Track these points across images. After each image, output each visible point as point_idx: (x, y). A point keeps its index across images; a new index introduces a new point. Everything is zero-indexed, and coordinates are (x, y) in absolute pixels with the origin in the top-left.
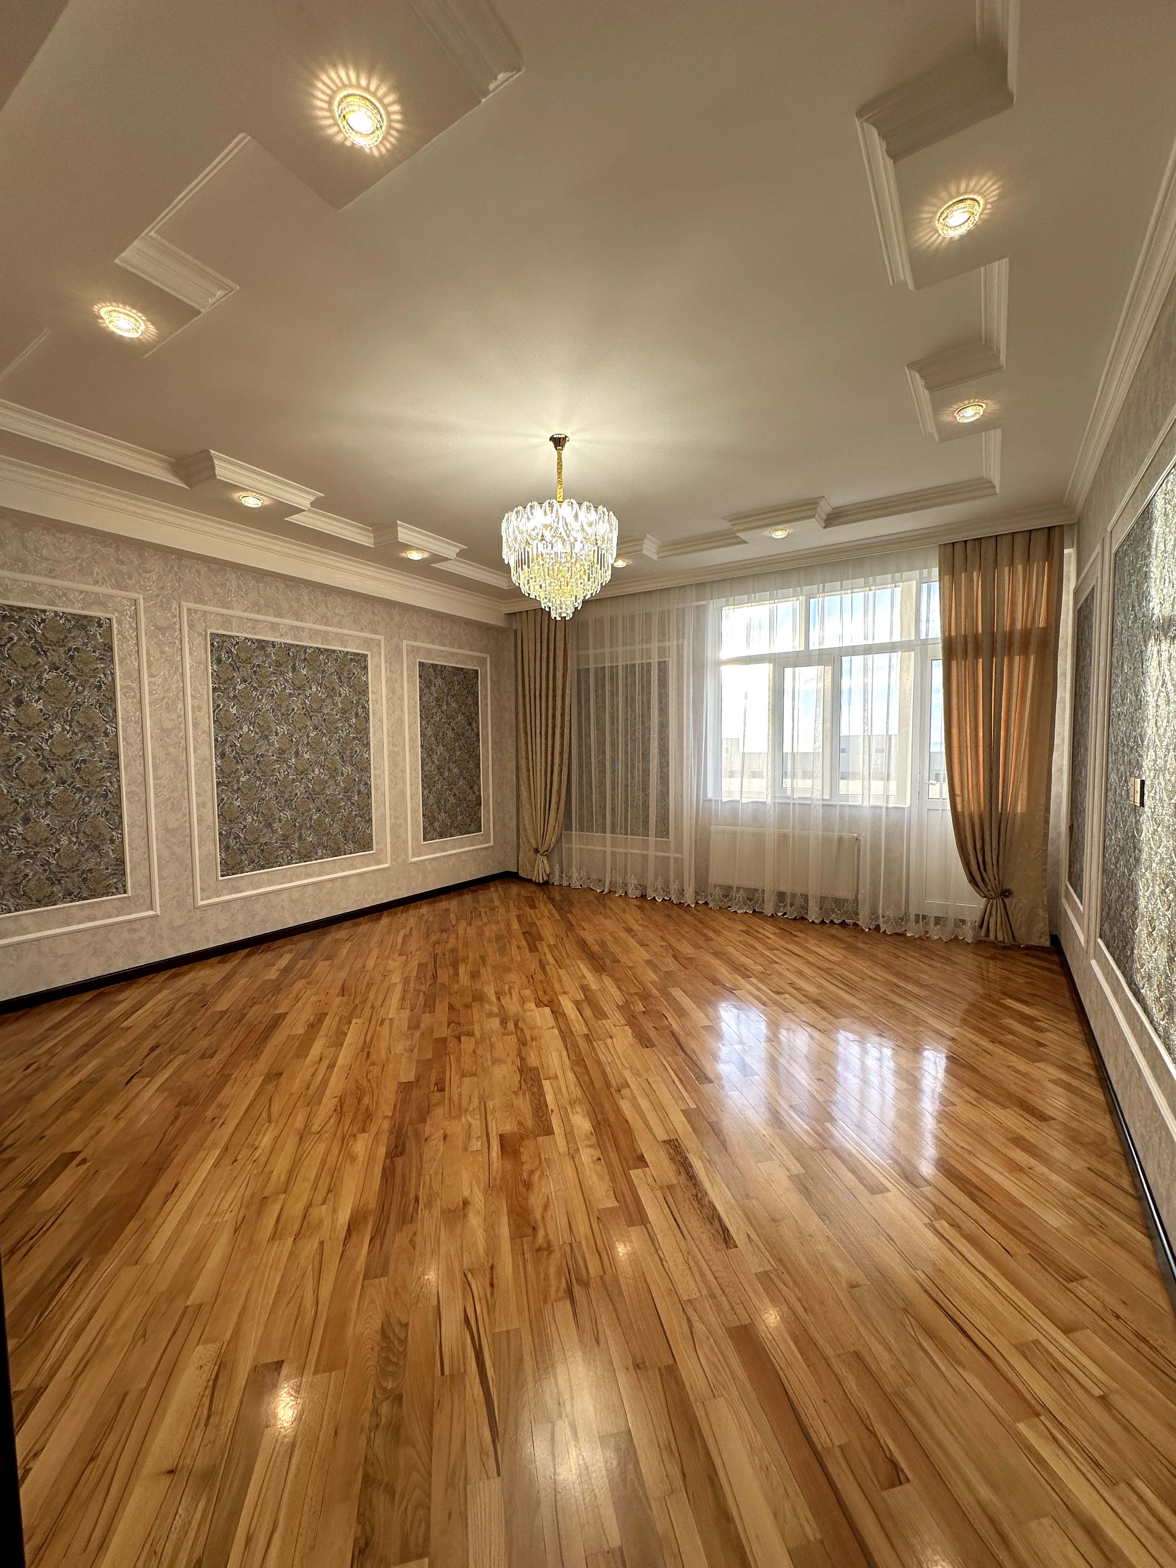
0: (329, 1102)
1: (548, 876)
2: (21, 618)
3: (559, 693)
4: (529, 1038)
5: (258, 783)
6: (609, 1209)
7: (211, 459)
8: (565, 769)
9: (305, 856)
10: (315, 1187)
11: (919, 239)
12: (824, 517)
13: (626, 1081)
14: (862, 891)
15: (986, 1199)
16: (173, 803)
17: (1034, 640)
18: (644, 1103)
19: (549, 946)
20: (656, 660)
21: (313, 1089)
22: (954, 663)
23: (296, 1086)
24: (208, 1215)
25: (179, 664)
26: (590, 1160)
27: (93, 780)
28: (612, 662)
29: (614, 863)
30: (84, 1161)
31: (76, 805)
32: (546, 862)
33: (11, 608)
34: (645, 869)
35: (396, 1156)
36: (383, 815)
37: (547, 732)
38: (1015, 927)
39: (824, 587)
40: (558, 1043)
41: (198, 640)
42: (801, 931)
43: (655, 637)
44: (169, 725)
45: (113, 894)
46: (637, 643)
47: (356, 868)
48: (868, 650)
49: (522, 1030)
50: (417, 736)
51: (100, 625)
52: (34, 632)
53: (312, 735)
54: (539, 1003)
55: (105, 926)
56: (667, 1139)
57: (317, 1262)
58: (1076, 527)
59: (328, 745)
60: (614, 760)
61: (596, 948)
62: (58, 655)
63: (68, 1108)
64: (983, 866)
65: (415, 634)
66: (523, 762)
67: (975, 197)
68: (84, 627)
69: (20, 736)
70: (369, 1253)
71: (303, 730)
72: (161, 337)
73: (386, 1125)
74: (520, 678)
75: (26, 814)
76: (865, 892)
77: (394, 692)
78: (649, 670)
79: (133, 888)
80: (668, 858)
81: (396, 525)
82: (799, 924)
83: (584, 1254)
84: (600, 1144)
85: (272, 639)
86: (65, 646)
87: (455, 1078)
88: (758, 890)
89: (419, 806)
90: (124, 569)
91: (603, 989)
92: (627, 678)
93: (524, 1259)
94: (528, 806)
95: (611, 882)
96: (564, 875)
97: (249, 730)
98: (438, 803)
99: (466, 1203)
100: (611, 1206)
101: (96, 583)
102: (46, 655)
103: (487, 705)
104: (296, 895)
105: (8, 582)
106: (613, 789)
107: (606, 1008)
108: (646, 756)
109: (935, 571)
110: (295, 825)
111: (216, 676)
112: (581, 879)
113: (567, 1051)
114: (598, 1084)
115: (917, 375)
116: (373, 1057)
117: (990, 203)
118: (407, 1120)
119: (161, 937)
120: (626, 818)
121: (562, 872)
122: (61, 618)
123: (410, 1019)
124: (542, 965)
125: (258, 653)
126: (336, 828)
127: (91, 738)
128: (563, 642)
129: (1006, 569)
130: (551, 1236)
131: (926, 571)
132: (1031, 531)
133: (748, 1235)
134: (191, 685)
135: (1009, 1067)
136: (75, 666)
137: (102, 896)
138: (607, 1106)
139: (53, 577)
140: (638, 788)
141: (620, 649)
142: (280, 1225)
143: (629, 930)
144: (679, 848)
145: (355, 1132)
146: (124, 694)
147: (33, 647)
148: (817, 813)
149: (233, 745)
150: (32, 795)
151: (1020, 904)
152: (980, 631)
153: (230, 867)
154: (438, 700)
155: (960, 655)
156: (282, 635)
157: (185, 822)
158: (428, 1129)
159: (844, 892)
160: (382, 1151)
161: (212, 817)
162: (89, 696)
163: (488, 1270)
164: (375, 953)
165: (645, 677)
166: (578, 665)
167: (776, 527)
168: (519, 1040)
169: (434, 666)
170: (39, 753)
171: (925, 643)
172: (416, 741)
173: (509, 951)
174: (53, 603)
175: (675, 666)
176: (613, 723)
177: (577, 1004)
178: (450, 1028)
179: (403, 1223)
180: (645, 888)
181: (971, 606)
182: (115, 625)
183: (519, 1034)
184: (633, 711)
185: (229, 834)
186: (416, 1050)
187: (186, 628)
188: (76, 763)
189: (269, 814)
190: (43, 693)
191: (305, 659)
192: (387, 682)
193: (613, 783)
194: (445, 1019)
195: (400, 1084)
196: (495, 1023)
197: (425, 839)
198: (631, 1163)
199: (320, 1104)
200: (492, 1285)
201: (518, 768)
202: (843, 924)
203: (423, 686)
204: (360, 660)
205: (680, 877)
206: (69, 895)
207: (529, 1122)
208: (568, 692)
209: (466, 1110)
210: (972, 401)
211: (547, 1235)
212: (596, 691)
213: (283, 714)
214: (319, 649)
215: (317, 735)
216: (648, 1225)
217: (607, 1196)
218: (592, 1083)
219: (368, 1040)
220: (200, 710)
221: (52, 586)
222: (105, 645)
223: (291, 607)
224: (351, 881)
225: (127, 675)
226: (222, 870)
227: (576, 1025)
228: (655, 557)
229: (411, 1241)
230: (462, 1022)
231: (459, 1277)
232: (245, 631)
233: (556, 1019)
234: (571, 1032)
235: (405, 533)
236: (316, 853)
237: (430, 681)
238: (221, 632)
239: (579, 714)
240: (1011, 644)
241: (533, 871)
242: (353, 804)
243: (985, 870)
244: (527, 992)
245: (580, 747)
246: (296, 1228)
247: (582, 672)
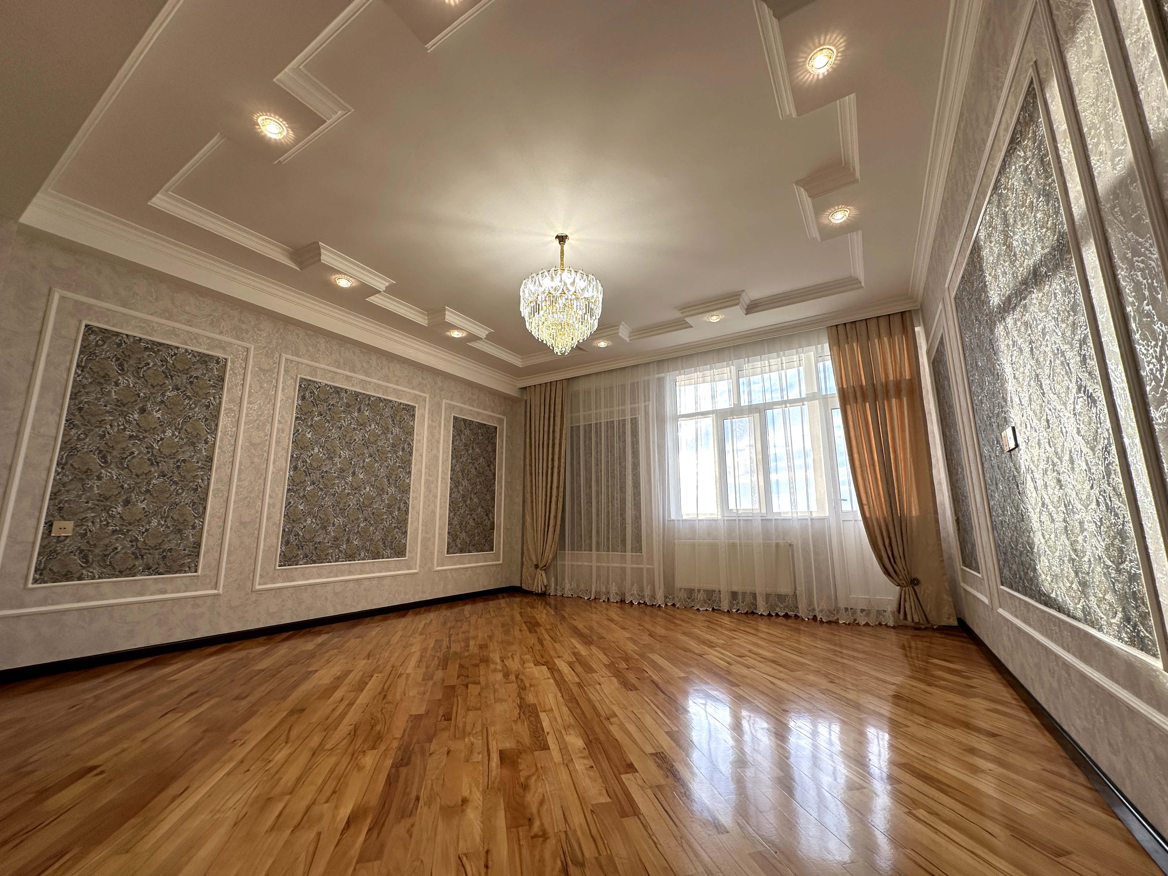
0: (345, 728)
1: (545, 587)
2: (159, 350)
3: (557, 442)
4: (528, 685)
5: (320, 493)
6: (602, 804)
7: (319, 248)
8: (561, 500)
9: (350, 556)
10: (320, 791)
11: (798, 77)
12: (745, 307)
13: (614, 712)
14: (798, 588)
15: (956, 792)
16: (249, 502)
17: (903, 386)
18: (632, 728)
19: (546, 630)
20: (629, 417)
21: (330, 720)
22: (848, 407)
23: (316, 718)
24: (212, 811)
25: (273, 397)
26: (583, 767)
27: (188, 477)
28: (596, 420)
29: (598, 576)
30: (102, 772)
31: (171, 495)
32: (544, 575)
33: (153, 343)
34: (623, 579)
35: (401, 766)
36: (417, 529)
37: (547, 472)
38: (927, 610)
39: (748, 360)
40: (554, 688)
41: (290, 382)
42: (754, 621)
43: (628, 402)
44: (257, 440)
45: (185, 572)
46: (615, 405)
47: (390, 571)
48: (784, 403)
49: (522, 680)
50: (448, 470)
51: (218, 362)
52: (167, 361)
53: (367, 460)
54: (537, 663)
55: (173, 599)
56: (654, 752)
57: (312, 849)
58: (920, 311)
59: (378, 470)
60: (598, 493)
61: (586, 631)
62: (182, 380)
63: (100, 734)
64: (892, 558)
65: (452, 396)
66: (528, 496)
67: (830, 47)
68: (205, 362)
69: (137, 436)
70: (365, 841)
71: (361, 456)
72: (297, 141)
73: (395, 744)
74: (528, 433)
75: (127, 497)
76: (801, 589)
77: (433, 436)
78: (624, 425)
79: (203, 569)
80: (642, 569)
81: (445, 310)
82: (750, 616)
83: (578, 839)
84: (592, 755)
85: (346, 387)
86: (187, 374)
87: (461, 712)
88: (715, 591)
89: (445, 526)
90: (244, 326)
91: (591, 655)
92: (607, 431)
93: (520, 845)
94: (531, 530)
95: (596, 591)
96: (558, 587)
97: (319, 451)
98: (461, 524)
99: (465, 801)
100: (604, 801)
101: (221, 333)
102: (172, 378)
103: (502, 453)
104: (338, 589)
105: (155, 325)
106: (598, 515)
107: (594, 666)
108: (623, 489)
109: (827, 346)
110: (345, 530)
111: (300, 409)
112: (572, 589)
113: (562, 693)
114: (589, 714)
115: (802, 189)
116: (389, 698)
117: (841, 52)
118: (414, 741)
119: (219, 614)
120: (608, 538)
121: (556, 585)
122: (189, 354)
123: (425, 674)
124: (541, 641)
125: (334, 395)
126: (378, 536)
127: (193, 444)
128: (560, 405)
129: (876, 341)
130: (546, 826)
131: (819, 346)
132: (889, 315)
133: (738, 823)
134: (279, 414)
135: (948, 702)
136: (192, 389)
137: (176, 572)
138: (597, 729)
139: (191, 326)
140: (617, 513)
141: (603, 410)
142: (281, 819)
143: (612, 620)
144: (651, 560)
145: (365, 749)
146: (226, 414)
147: (163, 372)
148: (758, 524)
149: (304, 461)
150: (136, 483)
151: (927, 590)
152: (864, 383)
153: (287, 559)
154: (466, 445)
155: (852, 400)
156: (353, 385)
157: (257, 517)
158: (433, 747)
159: (784, 589)
160: (389, 762)
161: (279, 517)
162: (199, 412)
163: (483, 854)
164: (400, 634)
165: (621, 430)
166: (571, 424)
167: (712, 313)
168: (519, 686)
169: (465, 421)
170: (150, 450)
171: (825, 398)
172: (447, 474)
173: (512, 633)
174: (186, 344)
175: (643, 421)
176: (597, 465)
177: (571, 665)
178: (459, 679)
179: (402, 817)
180: (623, 594)
181: (855, 366)
182: (229, 364)
183: (519, 682)
184: (613, 455)
185: (290, 532)
186: (428, 694)
187: (282, 372)
188: (178, 461)
189: (326, 519)
190: (163, 405)
191: (369, 404)
192: (428, 428)
193: (598, 510)
194: (456, 674)
195: (411, 716)
196: (499, 676)
197: (448, 553)
198: (622, 770)
199: (336, 729)
200: (487, 867)
201: (524, 502)
202: (786, 616)
203: (455, 434)
204: (410, 410)
205: (652, 582)
206: (148, 569)
207: (527, 740)
208: (563, 441)
209: (470, 734)
210: (840, 207)
211: (542, 825)
212: (585, 442)
213: (347, 443)
214: (380, 398)
215: (371, 461)
216: (641, 816)
217: (600, 794)
218: (583, 713)
219: (386, 687)
220: (283, 433)
221: (187, 332)
222: (219, 377)
223: (362, 367)
224: (386, 582)
225: (231, 401)
226: (280, 561)
227: (569, 676)
228: (628, 340)
229: (408, 831)
230: (470, 675)
231: (453, 859)
232: (326, 379)
233: (552, 673)
234: (565, 681)
235: (451, 316)
236: (360, 555)
237: (461, 431)
238: (309, 378)
239: (572, 459)
240: (887, 392)
241: (533, 584)
242: (393, 518)
243: (895, 562)
244: (527, 657)
245: (572, 483)
246: (295, 822)
247: (574, 429)
